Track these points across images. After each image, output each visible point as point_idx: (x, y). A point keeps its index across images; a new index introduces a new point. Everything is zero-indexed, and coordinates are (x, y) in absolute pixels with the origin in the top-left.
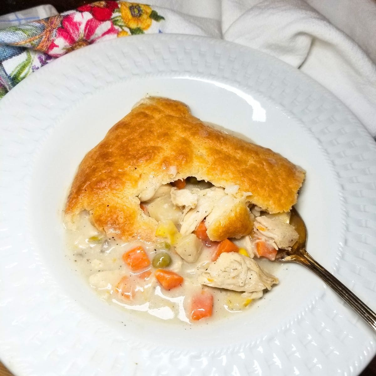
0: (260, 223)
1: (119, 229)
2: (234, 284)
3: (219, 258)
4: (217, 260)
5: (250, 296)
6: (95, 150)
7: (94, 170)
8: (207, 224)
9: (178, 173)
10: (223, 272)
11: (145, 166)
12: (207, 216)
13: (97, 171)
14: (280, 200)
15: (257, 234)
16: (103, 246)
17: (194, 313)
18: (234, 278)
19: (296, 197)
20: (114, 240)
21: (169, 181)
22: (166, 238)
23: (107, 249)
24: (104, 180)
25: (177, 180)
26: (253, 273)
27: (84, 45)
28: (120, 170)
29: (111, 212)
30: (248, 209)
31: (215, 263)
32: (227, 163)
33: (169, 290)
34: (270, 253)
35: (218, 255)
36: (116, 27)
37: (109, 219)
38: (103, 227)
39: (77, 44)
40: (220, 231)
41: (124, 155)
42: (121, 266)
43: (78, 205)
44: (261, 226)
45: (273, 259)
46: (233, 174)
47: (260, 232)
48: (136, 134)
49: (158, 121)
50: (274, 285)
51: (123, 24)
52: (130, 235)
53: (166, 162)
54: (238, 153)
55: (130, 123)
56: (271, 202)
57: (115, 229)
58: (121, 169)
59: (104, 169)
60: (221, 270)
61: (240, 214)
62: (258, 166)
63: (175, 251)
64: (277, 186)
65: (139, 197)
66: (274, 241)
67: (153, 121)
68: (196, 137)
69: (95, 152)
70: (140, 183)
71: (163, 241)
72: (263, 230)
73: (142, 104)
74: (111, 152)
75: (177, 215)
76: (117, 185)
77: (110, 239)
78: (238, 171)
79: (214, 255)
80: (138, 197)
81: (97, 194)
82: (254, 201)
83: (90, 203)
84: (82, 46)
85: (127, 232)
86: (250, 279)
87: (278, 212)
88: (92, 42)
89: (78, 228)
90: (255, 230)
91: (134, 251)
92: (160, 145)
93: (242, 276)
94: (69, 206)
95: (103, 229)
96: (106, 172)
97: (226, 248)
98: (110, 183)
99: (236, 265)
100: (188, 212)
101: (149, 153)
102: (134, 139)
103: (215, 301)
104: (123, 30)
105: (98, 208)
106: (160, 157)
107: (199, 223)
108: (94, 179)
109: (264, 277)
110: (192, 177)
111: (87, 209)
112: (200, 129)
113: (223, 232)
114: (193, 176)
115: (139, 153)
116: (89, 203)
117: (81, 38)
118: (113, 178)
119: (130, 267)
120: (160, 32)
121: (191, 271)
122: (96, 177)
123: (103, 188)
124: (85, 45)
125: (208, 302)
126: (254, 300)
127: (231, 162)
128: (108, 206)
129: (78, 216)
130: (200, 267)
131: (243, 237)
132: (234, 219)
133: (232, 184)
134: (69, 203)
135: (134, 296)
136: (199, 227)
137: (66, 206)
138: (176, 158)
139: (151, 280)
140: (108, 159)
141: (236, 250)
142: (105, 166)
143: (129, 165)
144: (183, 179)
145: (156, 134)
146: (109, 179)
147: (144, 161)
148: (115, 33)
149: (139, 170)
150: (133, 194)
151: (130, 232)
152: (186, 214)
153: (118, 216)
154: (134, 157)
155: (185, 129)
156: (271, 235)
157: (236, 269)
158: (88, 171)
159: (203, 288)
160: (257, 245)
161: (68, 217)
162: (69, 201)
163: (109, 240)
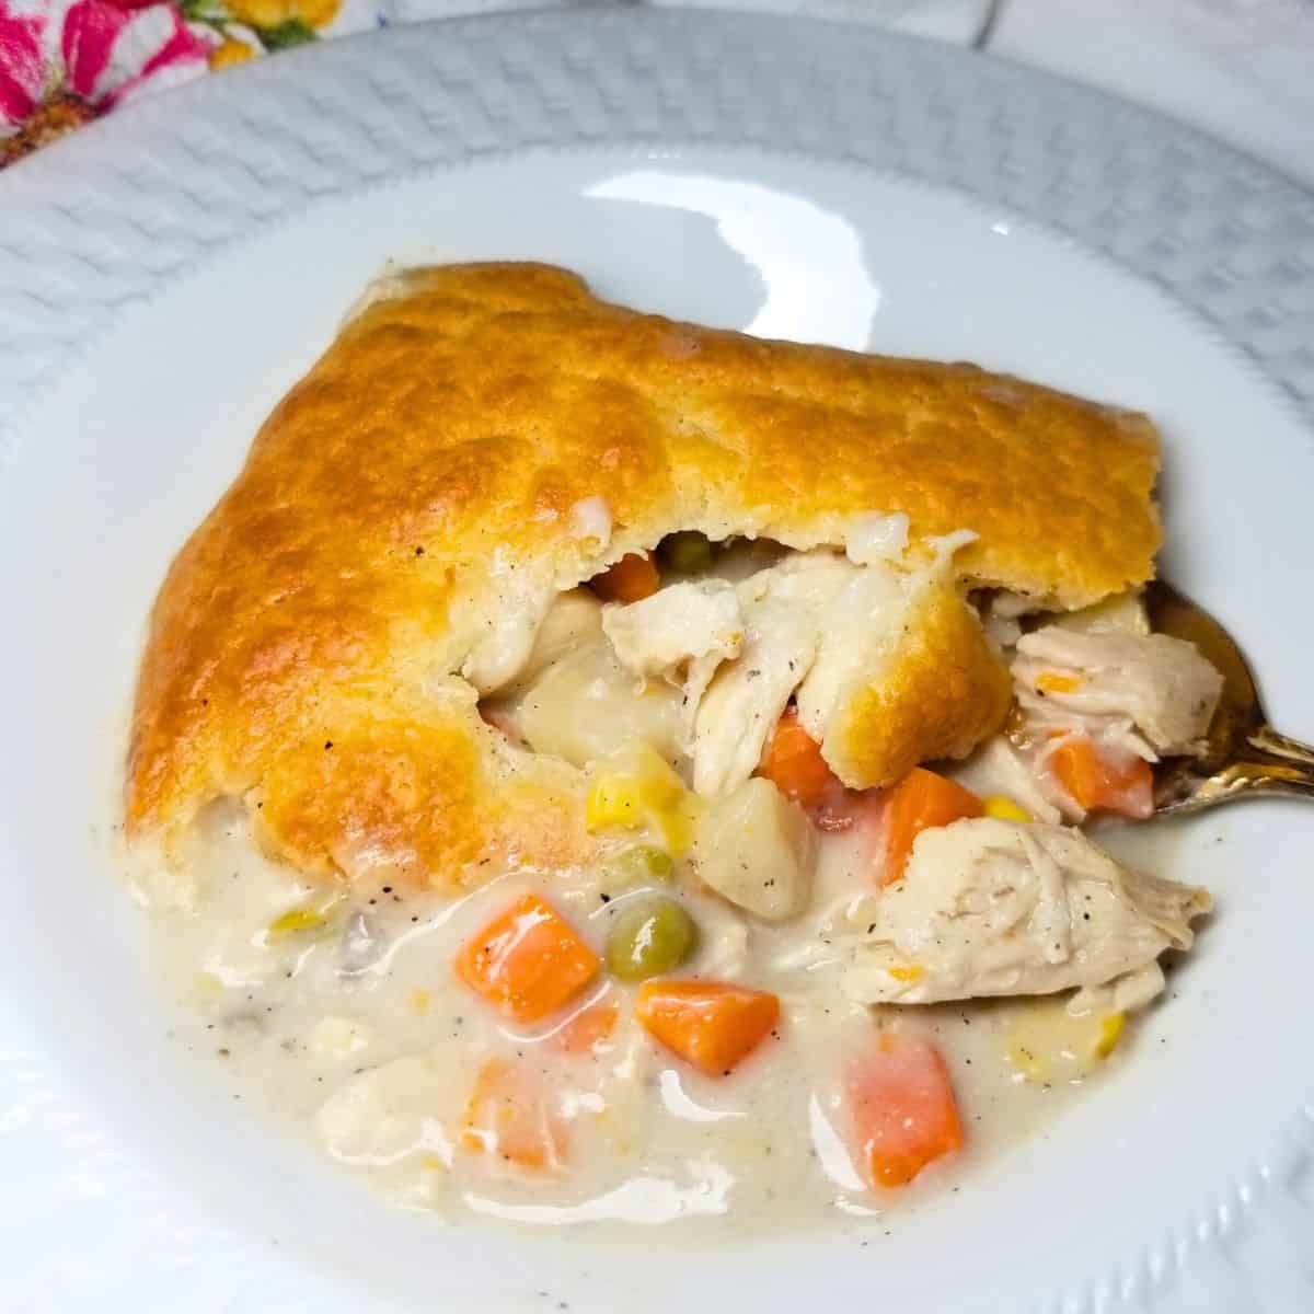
0: (1041, 660)
1: (408, 839)
2: (1021, 965)
3: (909, 858)
4: (907, 872)
5: (1111, 1003)
6: (212, 525)
7: (226, 605)
8: (812, 718)
9: (618, 527)
10: (951, 919)
11: (461, 531)
12: (800, 685)
13: (238, 603)
14: (1096, 541)
15: (1040, 718)
16: (346, 942)
17: (877, 1155)
18: (1010, 933)
19: (1154, 516)
20: (396, 899)
21: (584, 572)
22: (639, 828)
23: (372, 955)
24: (285, 632)
25: (619, 559)
26: (1087, 887)
27: (72, 124)
28: (346, 575)
29: (348, 768)
30: (974, 611)
31: (901, 889)
32: (822, 436)
33: (727, 1073)
34: (1124, 784)
35: (901, 850)
36: (198, 30)
37: (348, 803)
38: (325, 850)
39: (42, 117)
40: (886, 731)
41: (350, 510)
42: (460, 1021)
43: (187, 779)
44: (1052, 670)
45: (1147, 809)
46: (860, 474)
47: (1054, 702)
48: (381, 413)
49: (470, 340)
50: (1199, 924)
51: (222, 13)
52: (468, 856)
53: (554, 491)
54: (854, 394)
55: (346, 376)
56: (1061, 558)
57: (388, 845)
58: (352, 567)
59: (269, 588)
60: (942, 913)
61: (951, 636)
62: (954, 424)
63: (697, 879)
64: (1064, 488)
65: (466, 671)
66: (1128, 724)
67: (444, 348)
68: (652, 367)
69: (214, 533)
70: (457, 609)
71: (631, 846)
72: (1065, 685)
73: (377, 304)
74: (289, 511)
75: (662, 713)
76: (347, 638)
77: (373, 902)
78: (881, 459)
79: (880, 858)
80: (459, 673)
81: (263, 703)
82: (991, 568)
83: (240, 752)
84: (68, 130)
85: (451, 846)
86: (1087, 917)
87: (1105, 593)
88: (106, 106)
89: (205, 892)
90: (1026, 701)
91: (504, 923)
92: (501, 427)
93: (1047, 914)
94: (140, 795)
95: (330, 861)
96: (282, 600)
97: (928, 807)
98: (315, 638)
99: (1001, 874)
100: (709, 687)
101: (466, 468)
102: (378, 432)
103: (959, 1070)
104: (229, 38)
105: (282, 772)
106: (520, 475)
107: (771, 723)
108: (235, 644)
109: (1149, 895)
110: (680, 532)
111: (228, 789)
112: (658, 333)
113: (898, 732)
114: (688, 527)
115: (417, 483)
116: (235, 759)
117: (53, 88)
118: (323, 613)
119: (506, 1008)
120: (383, 23)
121: (794, 956)
122: (239, 632)
123: (288, 669)
124: (77, 121)
125: (925, 1084)
126: (1133, 1018)
127: (836, 429)
128: (329, 745)
129: (195, 833)
130: (829, 928)
131: (980, 750)
132: (930, 662)
133: (873, 514)
134: (138, 783)
135: (562, 1148)
136: (776, 742)
137: (126, 802)
138: (591, 467)
139: (627, 1050)
140: (278, 541)
141: (973, 809)
142: (271, 572)
143: (387, 540)
144: (648, 551)
145: (472, 393)
146: (306, 621)
147: (452, 510)
148: (199, 55)
149: (441, 554)
150: (432, 664)
151: (464, 843)
152: (703, 696)
153: (387, 781)
154: (403, 503)
155: (597, 346)
156: (1107, 699)
157: (1012, 889)
158: (195, 619)
159: (880, 1025)
160: (1059, 764)
161: (148, 851)
162: (134, 774)
163: (372, 909)
